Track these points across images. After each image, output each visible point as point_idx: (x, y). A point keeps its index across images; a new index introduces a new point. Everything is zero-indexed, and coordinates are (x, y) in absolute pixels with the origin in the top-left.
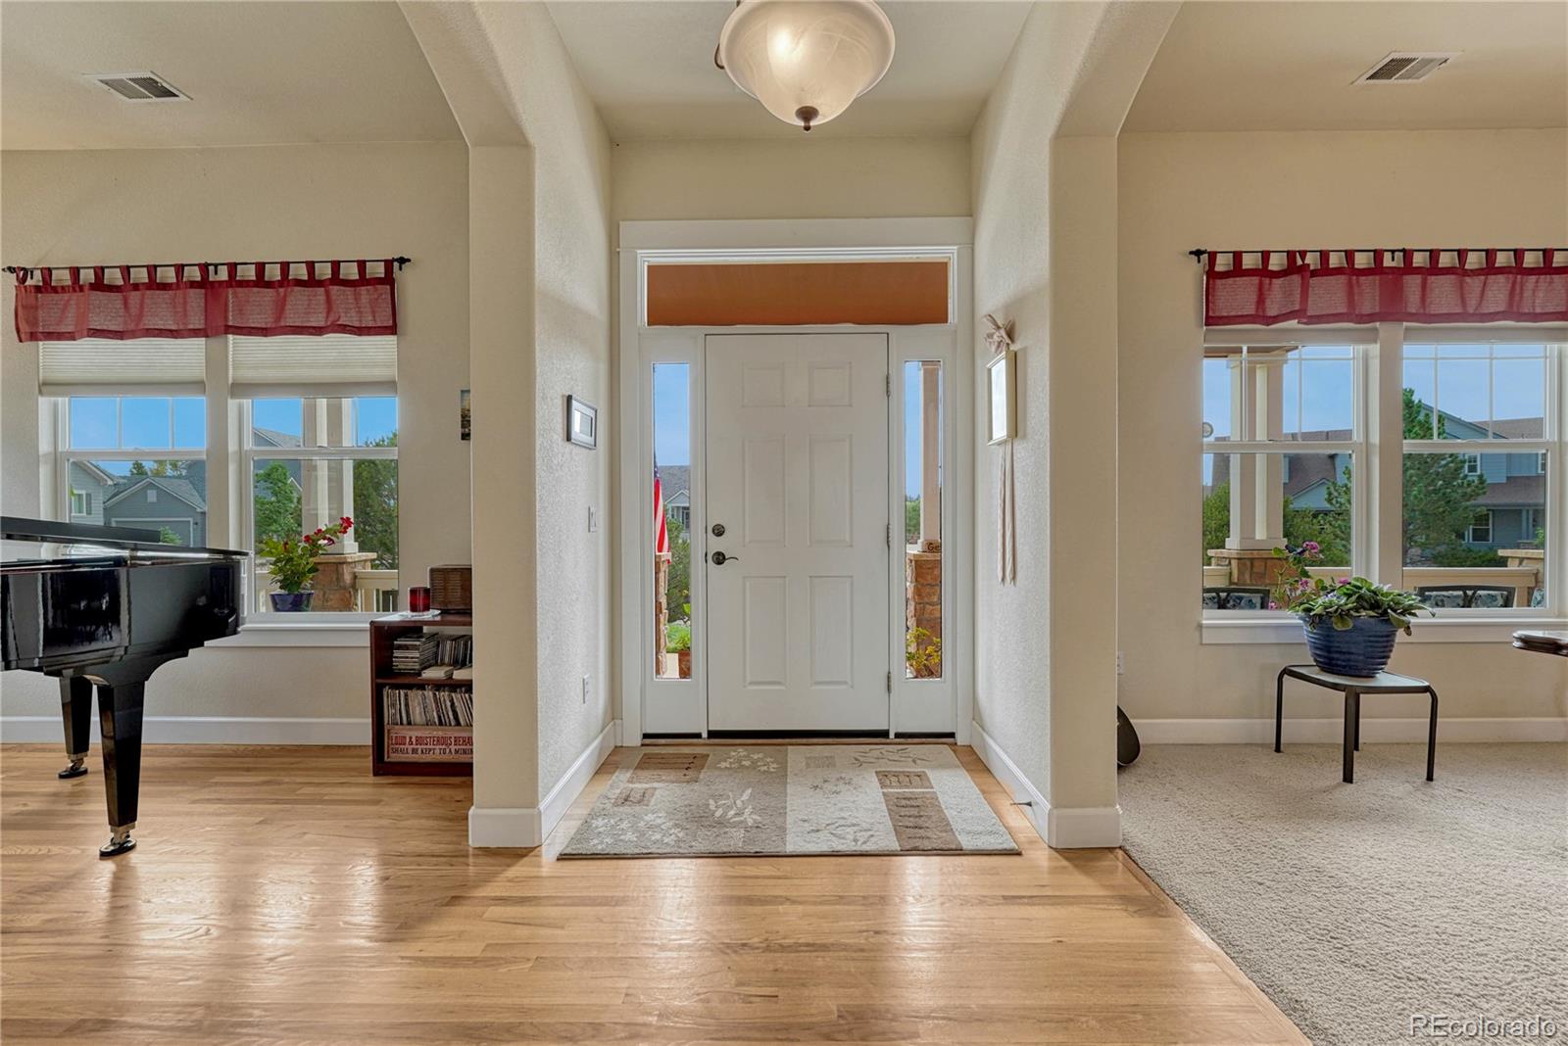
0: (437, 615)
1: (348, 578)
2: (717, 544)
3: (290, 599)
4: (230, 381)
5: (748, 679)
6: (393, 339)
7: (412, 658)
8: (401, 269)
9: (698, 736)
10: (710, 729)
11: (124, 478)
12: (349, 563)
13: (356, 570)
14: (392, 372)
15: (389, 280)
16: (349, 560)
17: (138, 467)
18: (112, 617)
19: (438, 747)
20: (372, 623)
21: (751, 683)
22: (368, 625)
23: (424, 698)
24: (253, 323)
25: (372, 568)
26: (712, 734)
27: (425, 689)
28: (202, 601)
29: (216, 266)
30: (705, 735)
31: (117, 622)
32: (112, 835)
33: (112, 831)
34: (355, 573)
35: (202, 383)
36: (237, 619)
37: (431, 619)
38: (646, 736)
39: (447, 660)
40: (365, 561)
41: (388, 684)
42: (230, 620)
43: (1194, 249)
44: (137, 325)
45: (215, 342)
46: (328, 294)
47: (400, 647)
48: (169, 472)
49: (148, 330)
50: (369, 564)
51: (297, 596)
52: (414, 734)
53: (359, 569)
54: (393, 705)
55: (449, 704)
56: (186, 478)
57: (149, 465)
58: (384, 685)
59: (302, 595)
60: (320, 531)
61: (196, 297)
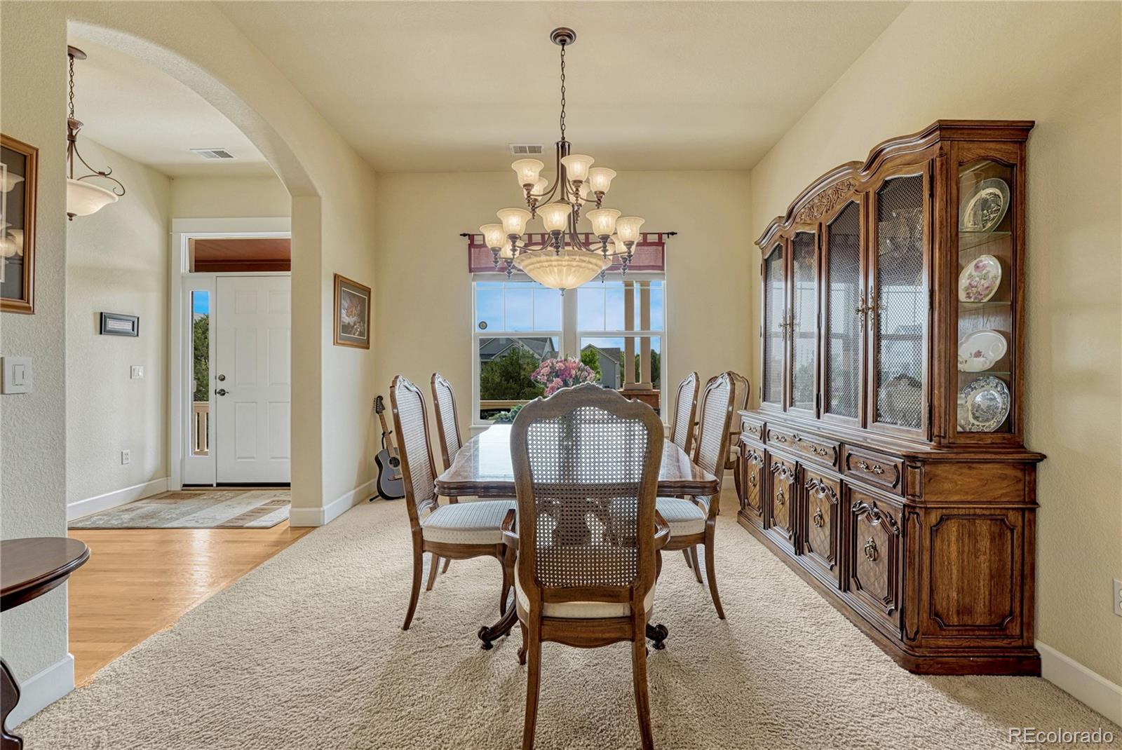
2: (221, 385)
5: (238, 456)
9: (211, 485)
10: (218, 481)
21: (239, 458)
26: (219, 485)
30: (215, 485)
38: (184, 485)
43: (462, 233)
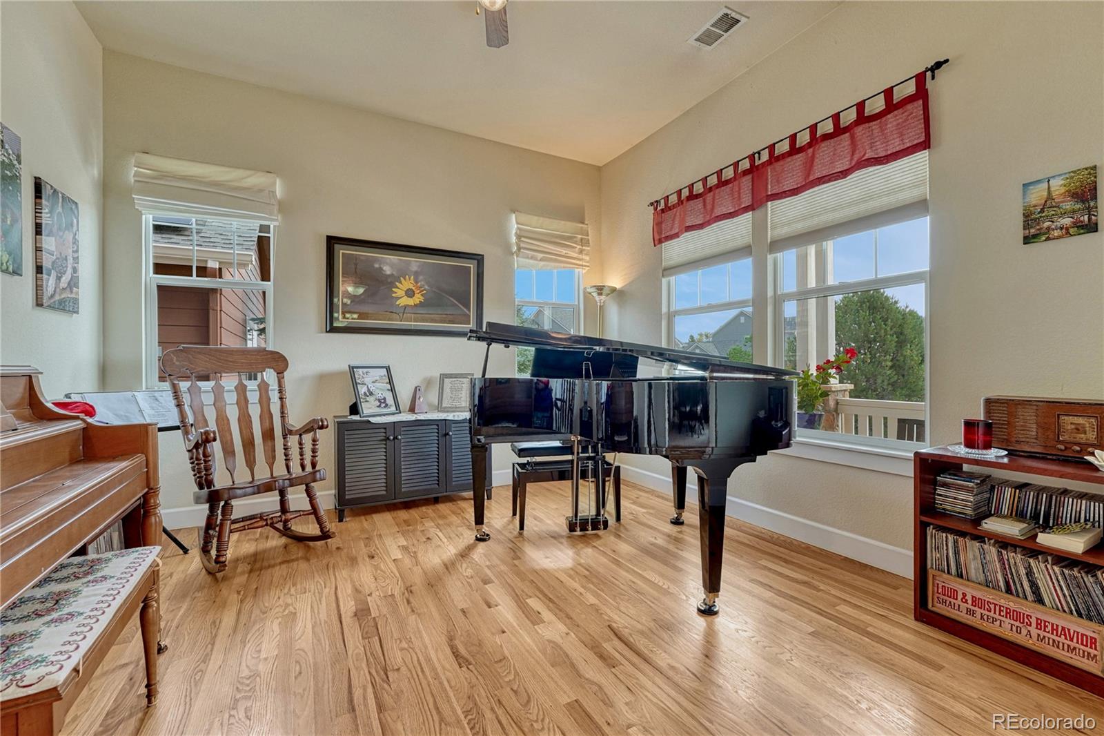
0: (1002, 457)
1: (832, 403)
3: (807, 417)
4: (769, 241)
6: (926, 153)
7: (962, 500)
8: (933, 78)
11: (686, 343)
12: (834, 392)
13: (838, 398)
14: (925, 191)
15: (922, 93)
16: (833, 389)
17: (692, 337)
18: (704, 418)
19: (1008, 621)
20: (917, 454)
22: (912, 455)
23: (983, 553)
24: (788, 187)
25: (850, 397)
27: (984, 542)
28: (762, 414)
29: (759, 153)
31: (707, 421)
32: (704, 596)
33: (705, 594)
34: (837, 400)
35: (750, 246)
36: (790, 432)
37: (994, 460)
39: (1005, 511)
40: (845, 391)
41: (932, 524)
42: (784, 433)
44: (711, 215)
45: (759, 212)
46: (852, 138)
47: (944, 485)
48: (705, 340)
49: (717, 217)
50: (847, 393)
51: (811, 415)
52: (971, 592)
53: (840, 397)
54: (938, 549)
55: (1023, 571)
56: (712, 342)
57: (696, 337)
58: (929, 524)
59: (815, 415)
60: (828, 361)
61: (746, 182)
